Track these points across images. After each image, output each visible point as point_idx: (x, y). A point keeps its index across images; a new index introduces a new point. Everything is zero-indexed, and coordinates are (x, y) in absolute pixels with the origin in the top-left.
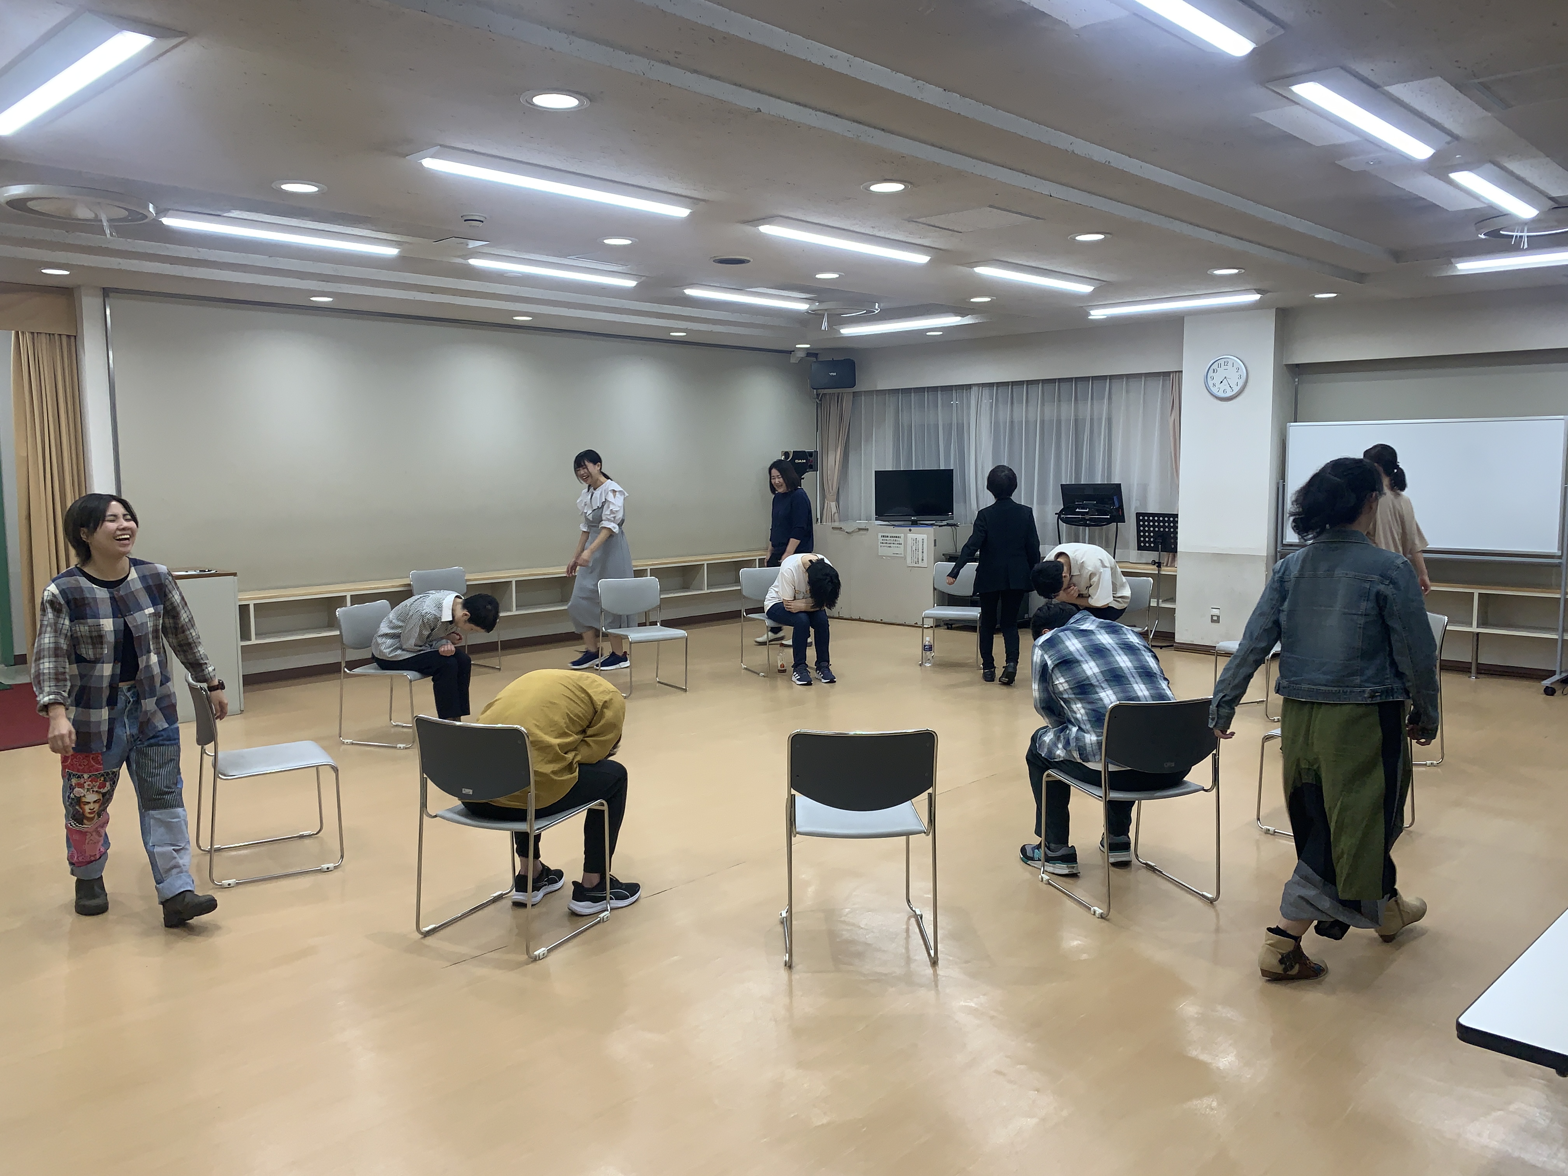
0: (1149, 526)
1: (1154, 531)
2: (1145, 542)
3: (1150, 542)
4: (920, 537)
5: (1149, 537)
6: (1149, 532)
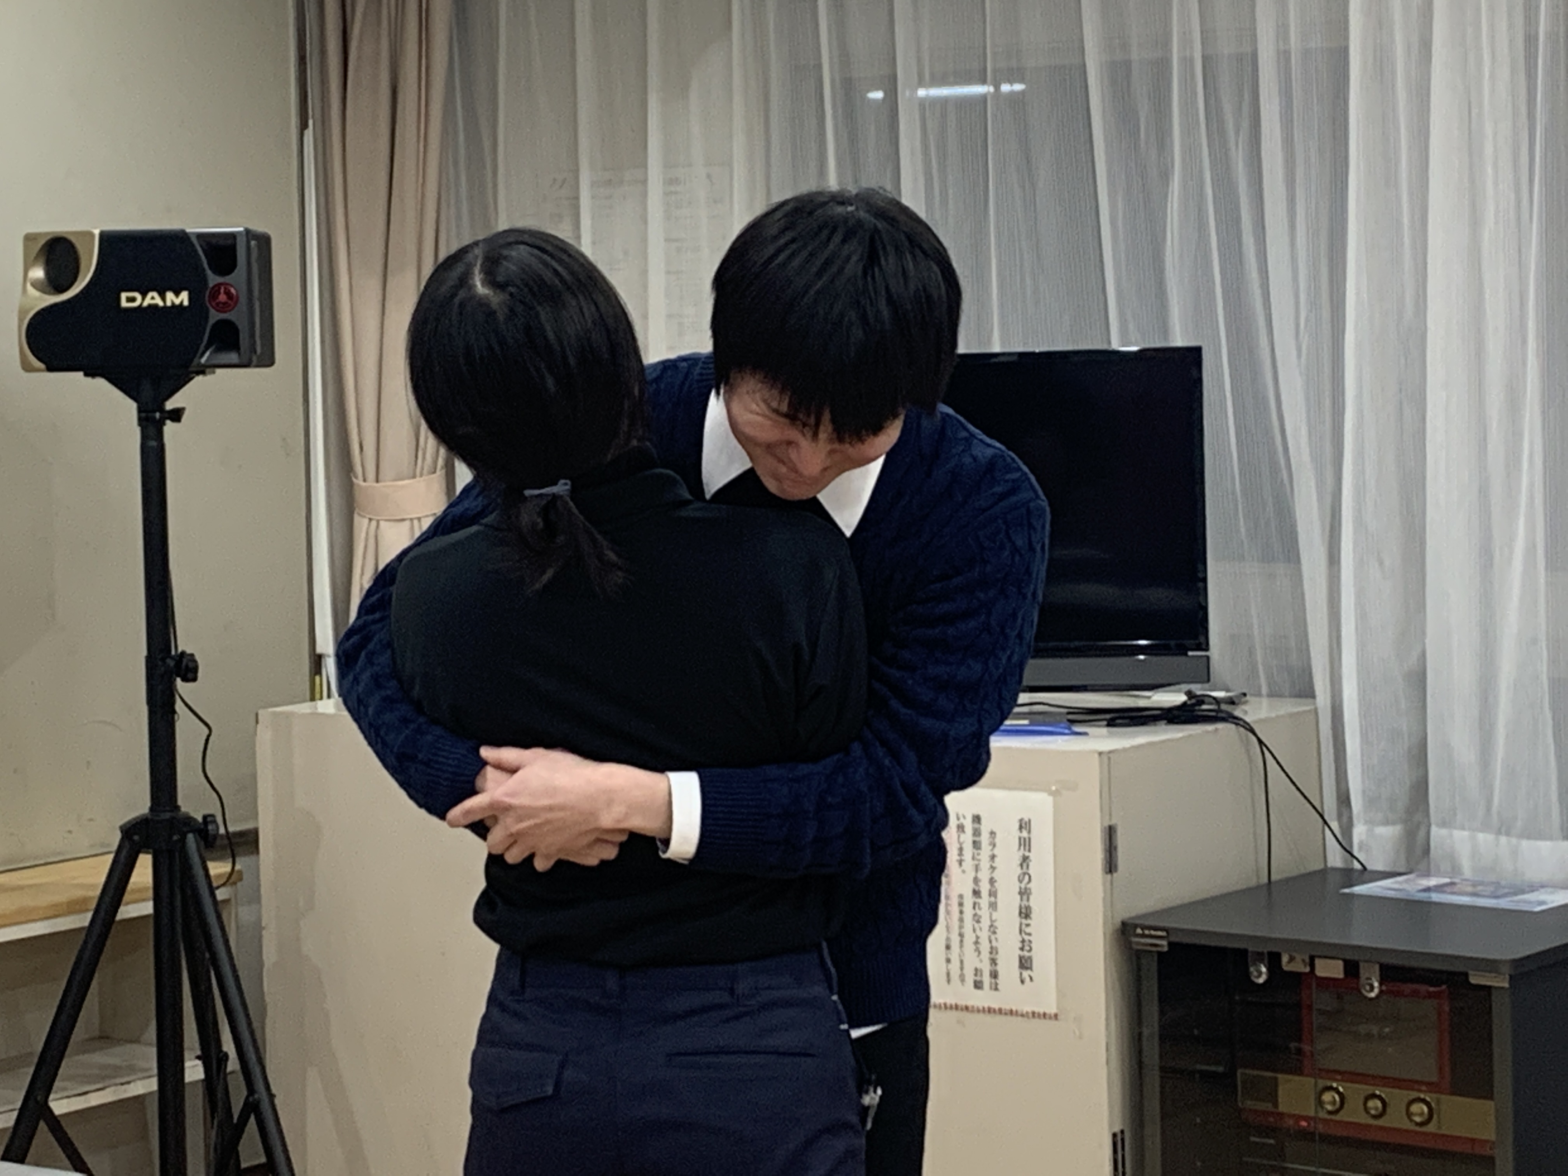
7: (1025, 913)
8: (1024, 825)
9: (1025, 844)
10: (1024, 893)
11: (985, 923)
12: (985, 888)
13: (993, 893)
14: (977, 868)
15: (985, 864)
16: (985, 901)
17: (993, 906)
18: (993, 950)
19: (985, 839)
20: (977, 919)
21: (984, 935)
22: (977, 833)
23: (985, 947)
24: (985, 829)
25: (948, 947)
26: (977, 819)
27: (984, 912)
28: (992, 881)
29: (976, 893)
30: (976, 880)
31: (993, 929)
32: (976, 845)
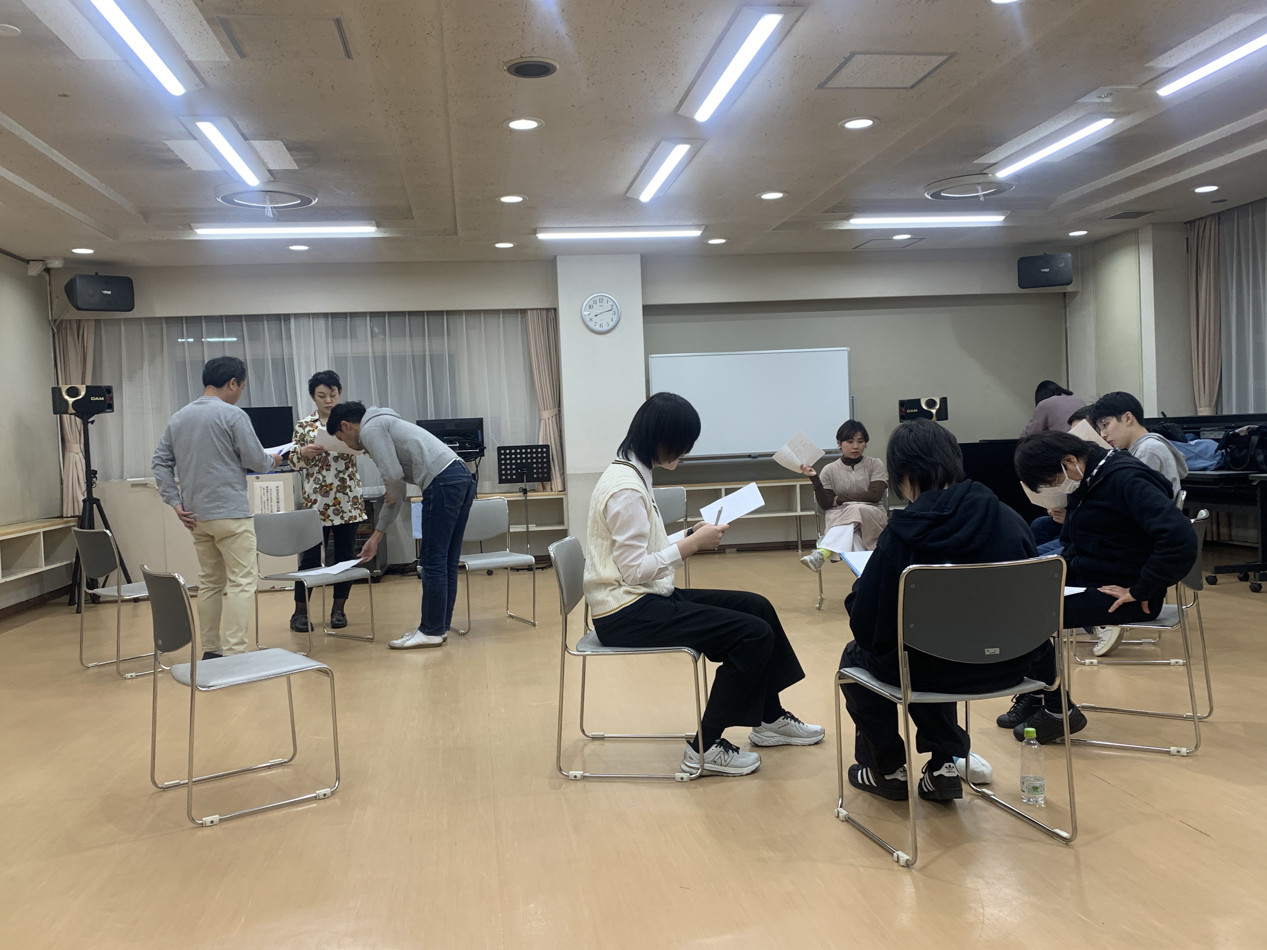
0: (511, 459)
1: (516, 464)
2: (506, 475)
3: (512, 474)
4: (272, 485)
5: (511, 469)
6: (511, 464)
7: (278, 502)
8: (277, 487)
9: (277, 490)
10: (278, 499)
11: (270, 505)
12: (269, 499)
13: (271, 500)
14: (268, 496)
15: (269, 495)
16: (269, 501)
17: (271, 502)
18: (272, 510)
19: (269, 490)
20: (268, 504)
21: (270, 507)
22: (267, 489)
23: (270, 509)
24: (269, 488)
25: (262, 510)
26: (267, 487)
27: (270, 503)
28: (271, 497)
29: (268, 500)
30: (268, 498)
31: (271, 506)
32: (267, 492)
